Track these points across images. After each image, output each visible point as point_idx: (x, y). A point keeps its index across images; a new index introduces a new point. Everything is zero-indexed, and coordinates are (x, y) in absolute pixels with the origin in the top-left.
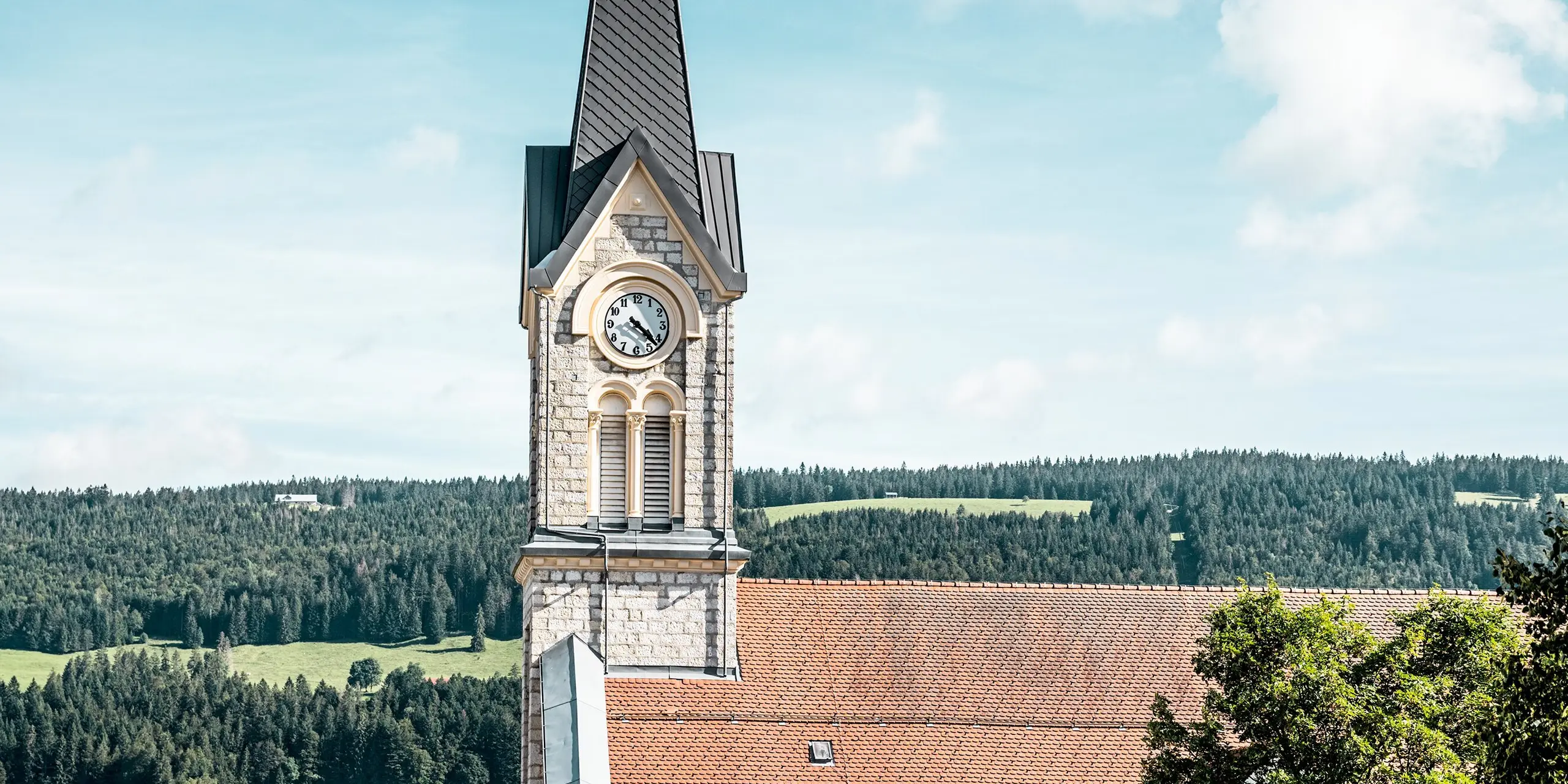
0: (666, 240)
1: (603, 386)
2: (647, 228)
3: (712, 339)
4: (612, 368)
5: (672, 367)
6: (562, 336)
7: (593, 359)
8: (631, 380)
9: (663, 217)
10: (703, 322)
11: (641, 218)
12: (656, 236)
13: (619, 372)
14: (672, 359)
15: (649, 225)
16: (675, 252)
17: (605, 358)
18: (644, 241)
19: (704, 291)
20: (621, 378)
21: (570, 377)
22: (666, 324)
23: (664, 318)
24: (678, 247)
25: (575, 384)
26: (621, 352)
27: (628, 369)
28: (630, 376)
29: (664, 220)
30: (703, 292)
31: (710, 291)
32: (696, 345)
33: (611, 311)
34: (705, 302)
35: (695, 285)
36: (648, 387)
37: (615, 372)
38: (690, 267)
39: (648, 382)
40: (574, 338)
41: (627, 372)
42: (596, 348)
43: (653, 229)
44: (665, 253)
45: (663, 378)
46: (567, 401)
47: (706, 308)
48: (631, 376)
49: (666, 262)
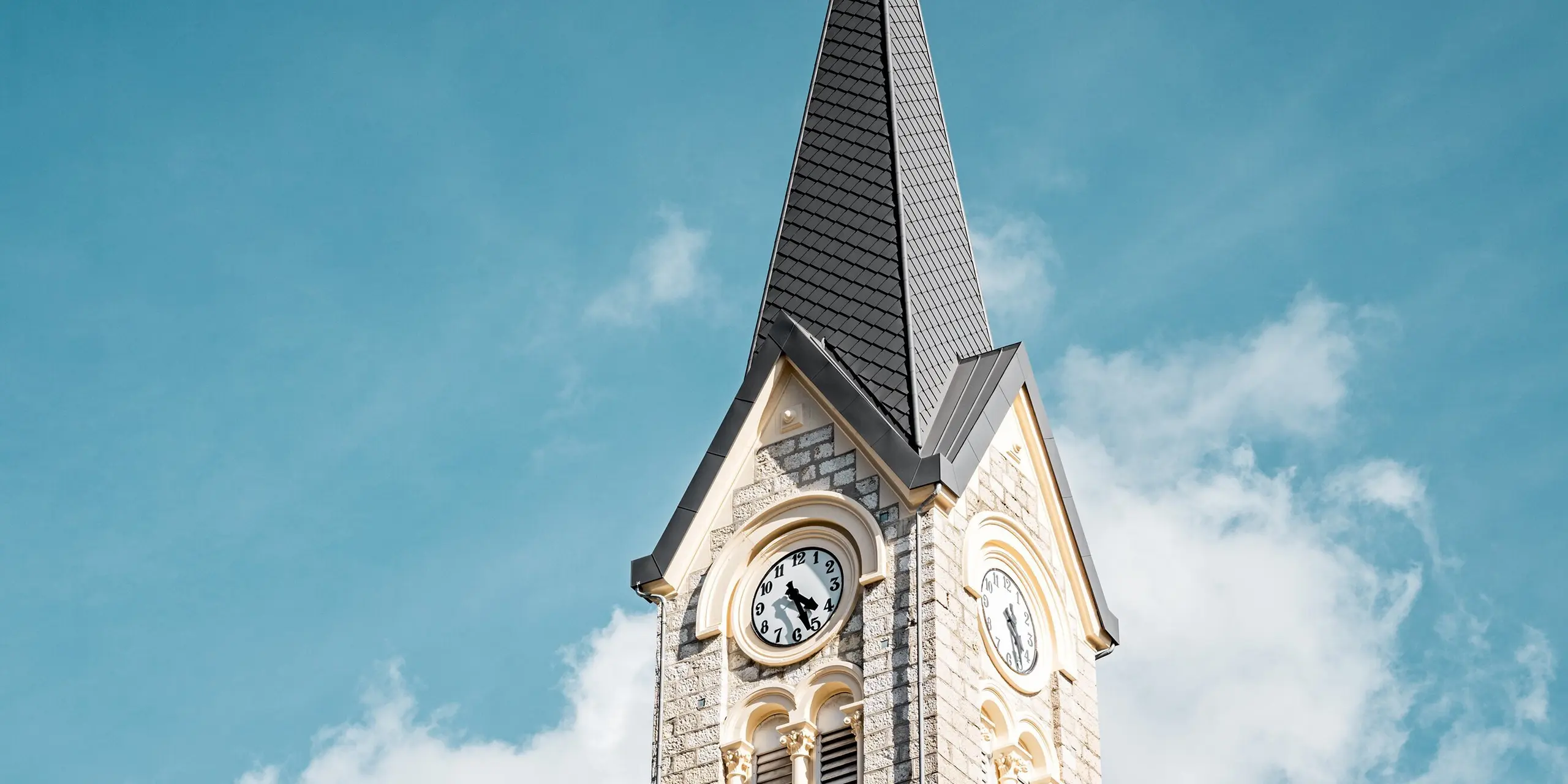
0: (833, 457)
1: (750, 703)
2: (805, 449)
3: (902, 574)
4: (763, 671)
5: (848, 642)
6: (687, 648)
7: (735, 670)
8: (788, 684)
9: (827, 427)
10: (886, 553)
11: (796, 438)
12: (818, 457)
13: (770, 676)
14: (848, 630)
15: (808, 444)
16: (846, 468)
17: (751, 663)
18: (802, 469)
19: (888, 508)
20: (775, 683)
21: (694, 702)
22: (839, 581)
23: (836, 573)
24: (849, 459)
25: (703, 712)
26: (776, 645)
27: (784, 667)
28: (786, 676)
29: (830, 429)
30: (886, 512)
31: (897, 505)
32: (878, 592)
33: (761, 590)
34: (890, 524)
35: (873, 505)
36: (814, 682)
37: (764, 678)
38: (866, 482)
39: (811, 675)
40: (701, 643)
41: (781, 671)
42: (740, 652)
43: (814, 448)
44: (831, 475)
45: (837, 661)
46: (690, 742)
47: (892, 533)
48: (788, 676)
49: (833, 487)
